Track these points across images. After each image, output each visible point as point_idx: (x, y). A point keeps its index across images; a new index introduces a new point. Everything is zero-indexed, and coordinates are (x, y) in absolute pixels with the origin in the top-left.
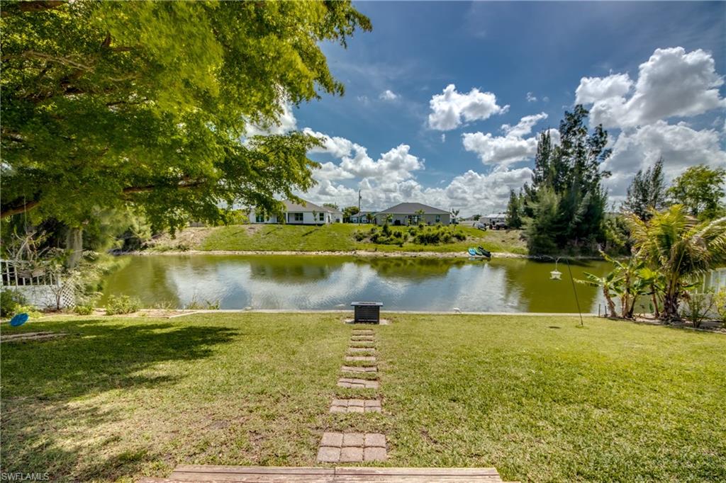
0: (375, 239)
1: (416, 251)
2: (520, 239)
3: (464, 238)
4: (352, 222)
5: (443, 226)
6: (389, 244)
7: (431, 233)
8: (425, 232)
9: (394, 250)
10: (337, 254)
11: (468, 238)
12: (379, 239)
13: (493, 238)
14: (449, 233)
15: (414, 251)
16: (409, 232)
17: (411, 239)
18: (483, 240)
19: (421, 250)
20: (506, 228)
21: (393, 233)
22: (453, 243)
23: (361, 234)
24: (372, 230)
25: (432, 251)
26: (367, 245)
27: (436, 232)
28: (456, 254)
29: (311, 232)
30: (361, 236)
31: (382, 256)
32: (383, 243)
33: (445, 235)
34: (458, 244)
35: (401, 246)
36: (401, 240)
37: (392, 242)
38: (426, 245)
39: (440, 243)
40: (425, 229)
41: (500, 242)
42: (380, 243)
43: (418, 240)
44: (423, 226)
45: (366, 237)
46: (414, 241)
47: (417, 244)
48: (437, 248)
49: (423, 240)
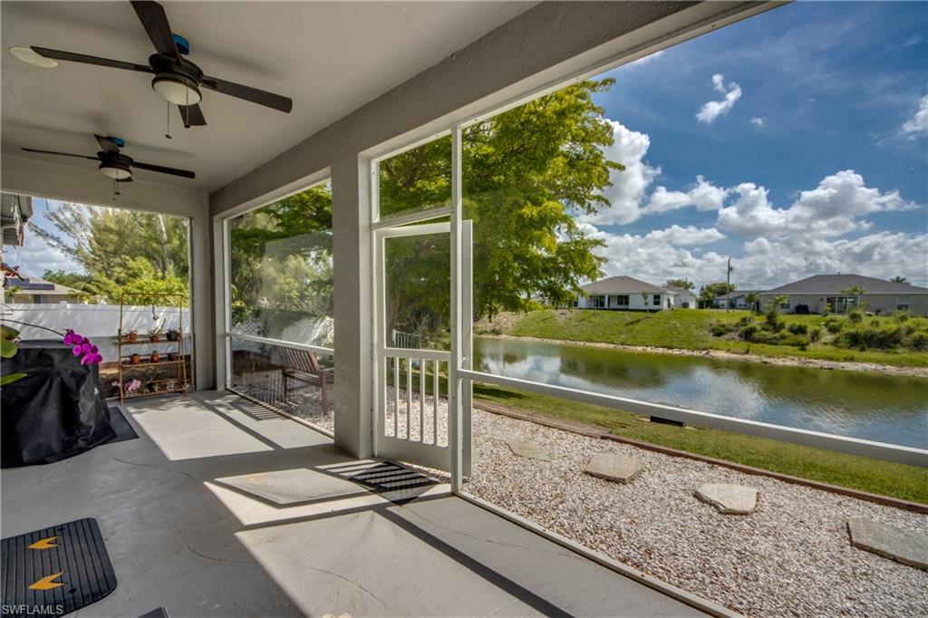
0: (748, 335)
1: (838, 360)
4: (717, 307)
5: (912, 317)
6: (776, 344)
7: (878, 330)
8: (865, 325)
9: (785, 355)
10: (676, 352)
12: (756, 335)
15: (831, 359)
16: (826, 325)
17: (829, 337)
19: (852, 359)
21: (787, 327)
23: (721, 324)
24: (745, 320)
25: (878, 362)
26: (731, 343)
27: (892, 327)
29: (638, 321)
30: (722, 329)
31: (759, 361)
33: (916, 334)
35: (803, 349)
36: (803, 338)
37: (783, 341)
38: (863, 350)
39: (900, 350)
40: (866, 321)
42: (758, 341)
43: (844, 341)
44: (859, 316)
45: (731, 331)
46: (835, 343)
47: (840, 347)
48: (890, 357)
49: (856, 341)
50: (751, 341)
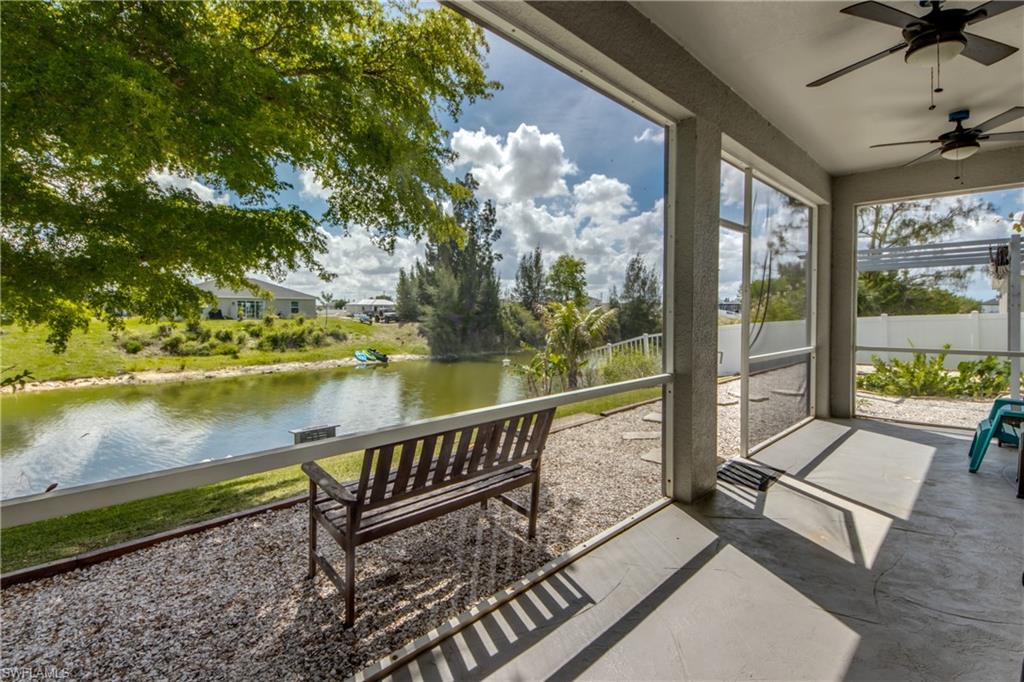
0: (173, 348)
1: (269, 364)
2: (418, 335)
3: (345, 338)
5: (308, 318)
6: (208, 355)
9: (223, 366)
11: (350, 336)
12: (182, 347)
13: (385, 334)
14: (321, 330)
15: (264, 363)
16: (246, 330)
17: (252, 342)
18: (372, 339)
19: (279, 361)
20: (397, 320)
21: (213, 334)
22: (328, 345)
23: (136, 339)
24: (162, 329)
25: (298, 360)
26: (155, 360)
27: (297, 329)
28: (339, 362)
30: (137, 343)
32: (194, 354)
34: (335, 347)
35: (236, 357)
36: (233, 345)
37: (214, 351)
38: (283, 351)
39: (308, 348)
40: (278, 323)
41: (393, 341)
42: (187, 354)
43: (267, 345)
44: (272, 319)
45: (148, 344)
46: (260, 347)
47: (266, 351)
48: (304, 355)
49: (276, 343)
50: (179, 355)
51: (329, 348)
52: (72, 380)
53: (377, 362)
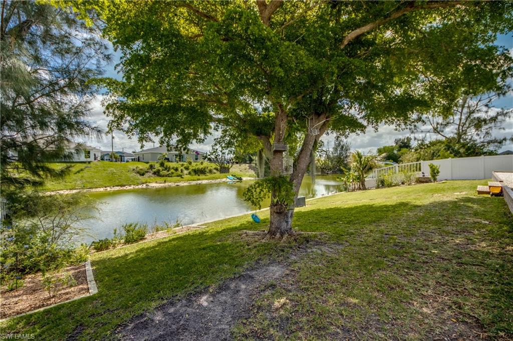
0: (158, 173)
1: (195, 180)
2: (249, 169)
6: (171, 177)
8: (195, 166)
9: (179, 181)
12: (161, 173)
16: (182, 167)
17: (186, 172)
21: (171, 168)
22: (215, 173)
23: (141, 170)
24: (151, 166)
25: (206, 179)
26: (152, 178)
27: (201, 166)
32: (166, 176)
35: (182, 178)
36: (179, 172)
37: (174, 175)
38: (199, 175)
39: (208, 174)
40: (194, 164)
42: (164, 176)
43: (193, 173)
44: (191, 162)
45: (147, 172)
46: (190, 173)
47: (192, 175)
49: (196, 172)
50: (160, 176)
51: (215, 175)
52: (124, 186)
53: (238, 180)
